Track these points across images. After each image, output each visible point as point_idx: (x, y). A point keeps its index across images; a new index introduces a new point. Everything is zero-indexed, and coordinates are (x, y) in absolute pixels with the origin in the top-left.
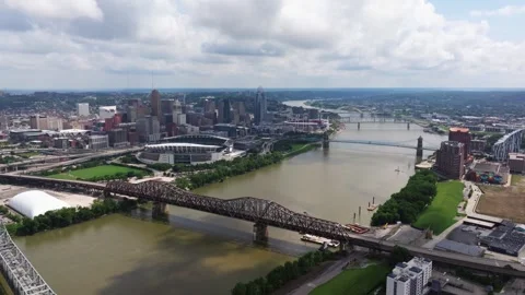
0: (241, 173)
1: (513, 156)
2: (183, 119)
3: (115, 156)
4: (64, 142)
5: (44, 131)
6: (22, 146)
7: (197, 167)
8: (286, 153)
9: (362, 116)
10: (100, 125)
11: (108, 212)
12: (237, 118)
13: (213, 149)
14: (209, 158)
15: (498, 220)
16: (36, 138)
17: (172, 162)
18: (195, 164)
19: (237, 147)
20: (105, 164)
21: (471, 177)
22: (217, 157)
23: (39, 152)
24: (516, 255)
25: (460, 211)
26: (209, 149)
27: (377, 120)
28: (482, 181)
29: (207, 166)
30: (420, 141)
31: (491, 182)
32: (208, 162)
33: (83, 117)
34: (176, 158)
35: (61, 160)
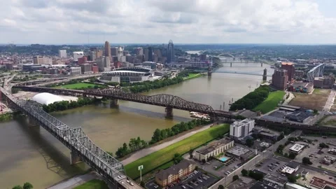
0: (159, 87)
1: (316, 79)
2: (124, 59)
3: (86, 79)
4: (56, 71)
5: (43, 65)
6: (31, 73)
7: (134, 84)
8: (185, 78)
9: (234, 59)
10: (74, 62)
11: (86, 104)
12: (156, 59)
13: (142, 74)
14: (141, 79)
15: (298, 108)
16: (38, 69)
17: (119, 81)
18: (132, 82)
19: (156, 74)
20: (80, 82)
21: (290, 89)
22: (145, 79)
23: (41, 76)
24: (302, 122)
25: (279, 104)
26: (140, 74)
27: (243, 61)
28: (297, 91)
29: (140, 84)
30: (265, 71)
31: (301, 92)
32: (140, 82)
33: (63, 58)
34: (121, 79)
35: (55, 80)
